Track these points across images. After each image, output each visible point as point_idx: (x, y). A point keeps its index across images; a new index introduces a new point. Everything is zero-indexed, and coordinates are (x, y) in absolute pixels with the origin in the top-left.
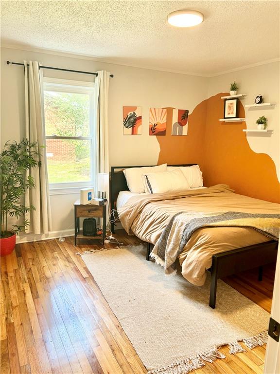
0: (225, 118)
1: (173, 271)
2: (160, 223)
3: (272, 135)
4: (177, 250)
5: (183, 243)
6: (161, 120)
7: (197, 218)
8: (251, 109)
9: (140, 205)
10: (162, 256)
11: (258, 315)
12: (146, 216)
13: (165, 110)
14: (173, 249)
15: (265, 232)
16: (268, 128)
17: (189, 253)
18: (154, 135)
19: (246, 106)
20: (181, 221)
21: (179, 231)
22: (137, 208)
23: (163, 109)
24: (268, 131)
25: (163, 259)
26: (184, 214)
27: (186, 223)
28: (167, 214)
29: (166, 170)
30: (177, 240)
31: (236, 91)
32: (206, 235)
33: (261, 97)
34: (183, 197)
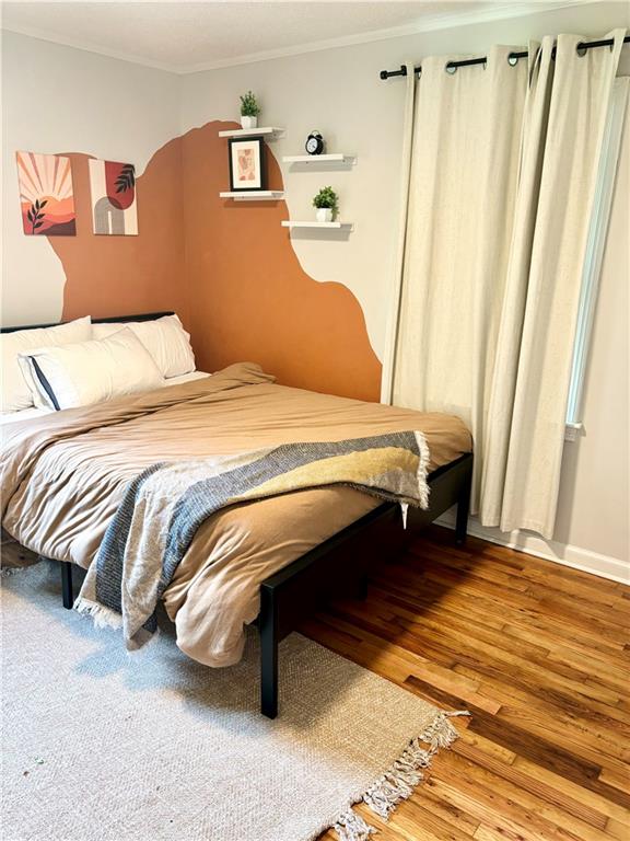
0: (233, 190)
1: (150, 638)
2: (94, 502)
3: (351, 236)
4: (157, 580)
5: (172, 558)
6: (57, 191)
7: (204, 480)
8: (296, 167)
9: (24, 455)
10: (111, 600)
11: (378, 701)
12: (49, 485)
13: (64, 161)
14: (145, 580)
15: (373, 488)
16: (343, 218)
17: (192, 587)
18: (41, 233)
19: (285, 159)
20: (158, 496)
21: (156, 526)
22: (16, 465)
23: (57, 155)
24: (342, 225)
25: (118, 610)
26: (166, 470)
27: (175, 500)
28: (113, 477)
29: (91, 337)
30: (153, 549)
31: (255, 118)
32: (238, 529)
33: (319, 138)
34: (150, 411)
